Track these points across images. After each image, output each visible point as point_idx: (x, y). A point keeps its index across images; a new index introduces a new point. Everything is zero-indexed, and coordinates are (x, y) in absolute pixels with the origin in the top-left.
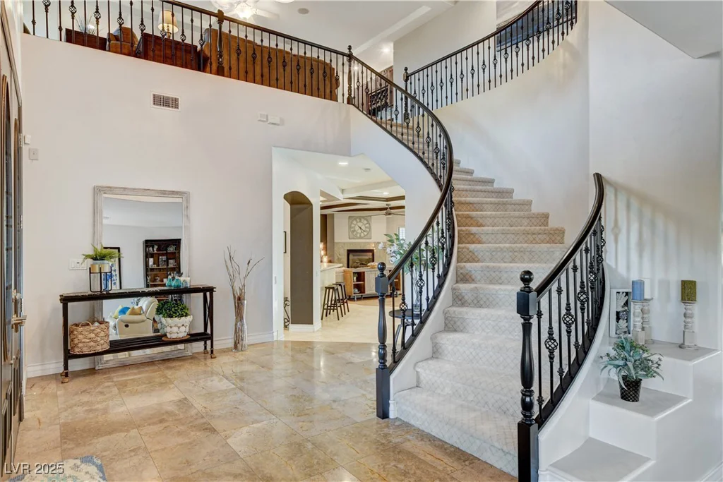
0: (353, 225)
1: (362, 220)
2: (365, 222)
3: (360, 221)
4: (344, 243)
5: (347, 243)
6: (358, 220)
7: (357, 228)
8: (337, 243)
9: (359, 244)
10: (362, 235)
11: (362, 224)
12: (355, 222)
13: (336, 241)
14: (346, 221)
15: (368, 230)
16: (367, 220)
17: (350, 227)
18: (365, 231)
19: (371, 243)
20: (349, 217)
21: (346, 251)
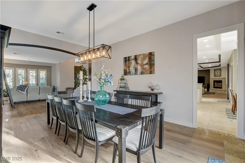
0: (215, 72)
1: (218, 70)
2: (219, 71)
3: (218, 71)
4: (213, 78)
7: (216, 73)
8: (211, 78)
9: (218, 78)
17: (214, 73)
18: (219, 74)
19: (221, 78)
20: (214, 70)
21: (213, 81)
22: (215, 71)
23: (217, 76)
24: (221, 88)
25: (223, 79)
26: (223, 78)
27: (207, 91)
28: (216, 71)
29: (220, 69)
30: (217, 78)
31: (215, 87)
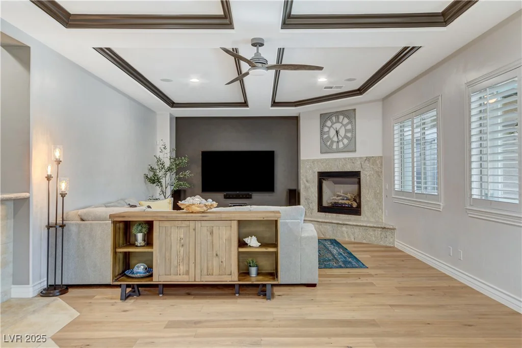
0: (326, 129)
1: (341, 117)
2: (346, 121)
3: (338, 121)
4: (313, 161)
5: (318, 161)
6: (334, 118)
7: (332, 133)
8: (304, 162)
9: (338, 161)
10: (341, 145)
11: (341, 126)
13: (301, 159)
14: (316, 122)
15: (349, 135)
16: (348, 117)
17: (322, 133)
18: (346, 137)
19: (355, 158)
20: (321, 115)
21: (316, 174)
22: (323, 125)
23: (334, 146)
24: (357, 211)
25: (367, 164)
26: (368, 159)
28: (329, 123)
29: (350, 114)
30: (335, 160)
31: (325, 204)
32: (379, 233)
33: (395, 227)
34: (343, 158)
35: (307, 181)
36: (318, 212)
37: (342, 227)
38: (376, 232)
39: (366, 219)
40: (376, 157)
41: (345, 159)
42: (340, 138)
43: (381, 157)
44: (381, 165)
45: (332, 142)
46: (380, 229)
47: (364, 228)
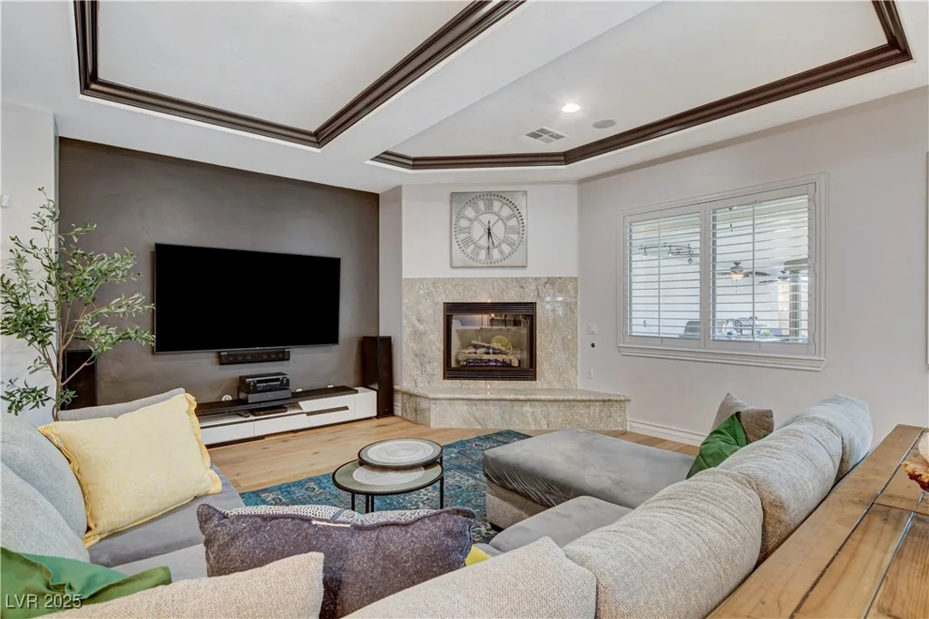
0: (463, 223)
1: (497, 205)
2: (506, 211)
3: (489, 211)
4: (435, 282)
5: (445, 281)
6: (481, 204)
7: (478, 232)
8: (412, 282)
9: (489, 285)
10: (496, 254)
11: (497, 219)
12: (470, 212)
13: (404, 276)
14: (443, 208)
15: (514, 237)
16: (512, 206)
17: (453, 228)
18: (505, 241)
19: (525, 279)
20: (453, 194)
21: (441, 307)
22: (456, 215)
23: (481, 257)
24: (527, 371)
25: (545, 290)
26: (551, 281)
27: (378, 417)
29: (517, 199)
30: (483, 280)
32: (597, 410)
33: (627, 398)
34: (501, 278)
35: (419, 321)
36: (444, 378)
37: (523, 406)
38: (592, 408)
39: (545, 386)
40: (566, 279)
41: (505, 280)
42: (496, 243)
43: (576, 279)
44: (576, 291)
45: (478, 247)
46: (598, 403)
47: (567, 404)
